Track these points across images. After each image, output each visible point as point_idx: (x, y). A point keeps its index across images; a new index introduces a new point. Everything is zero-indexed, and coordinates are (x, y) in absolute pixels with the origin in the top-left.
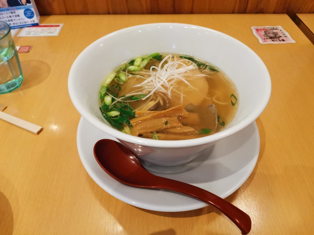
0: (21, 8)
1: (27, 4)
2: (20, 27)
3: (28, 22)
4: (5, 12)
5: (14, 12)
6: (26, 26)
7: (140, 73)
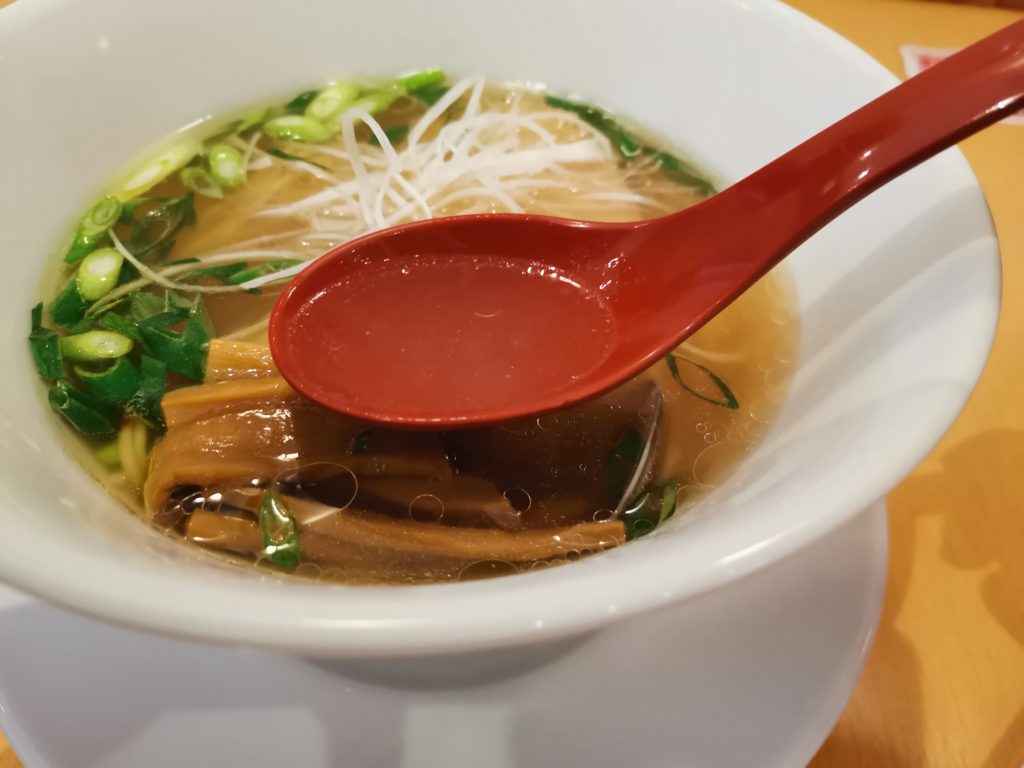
7: (318, 155)
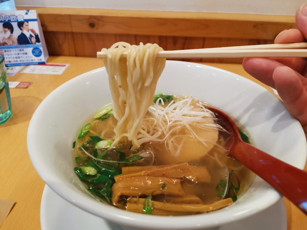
0: (30, 47)
1: (37, 43)
2: (27, 64)
3: (35, 60)
4: (14, 49)
5: (23, 50)
6: (33, 64)
